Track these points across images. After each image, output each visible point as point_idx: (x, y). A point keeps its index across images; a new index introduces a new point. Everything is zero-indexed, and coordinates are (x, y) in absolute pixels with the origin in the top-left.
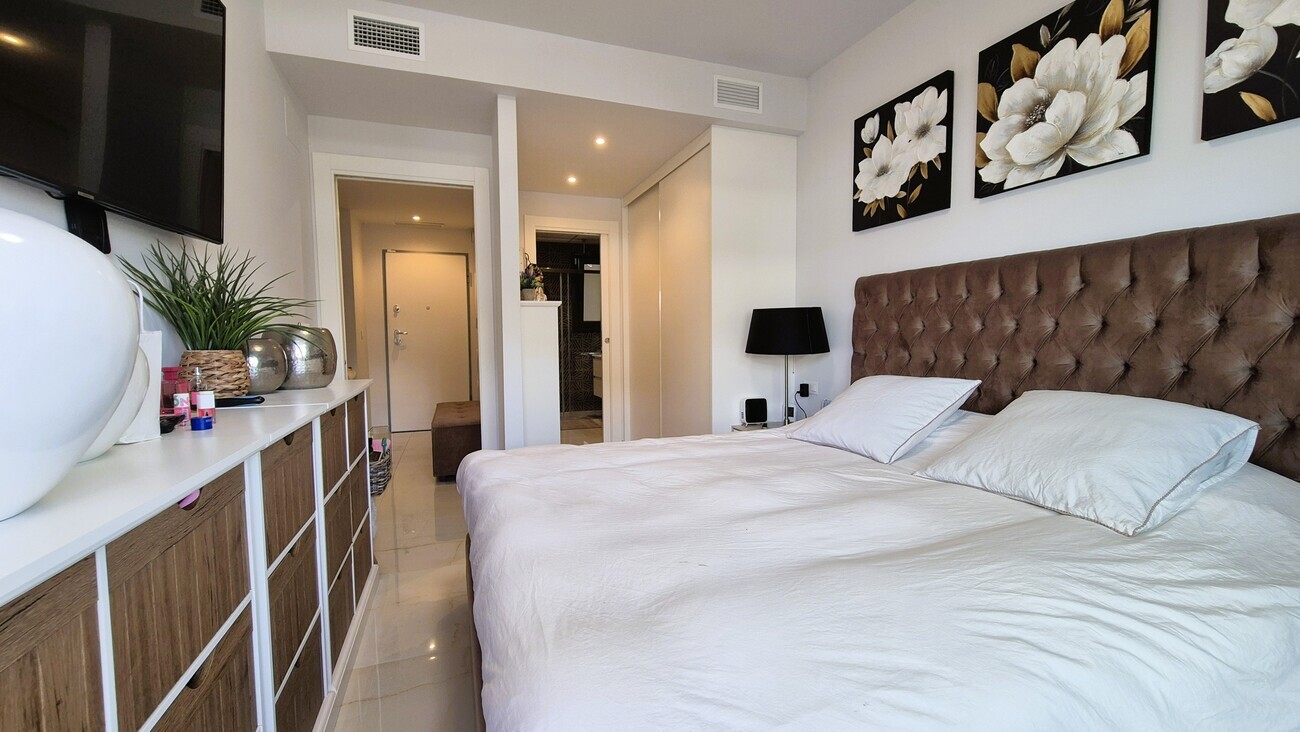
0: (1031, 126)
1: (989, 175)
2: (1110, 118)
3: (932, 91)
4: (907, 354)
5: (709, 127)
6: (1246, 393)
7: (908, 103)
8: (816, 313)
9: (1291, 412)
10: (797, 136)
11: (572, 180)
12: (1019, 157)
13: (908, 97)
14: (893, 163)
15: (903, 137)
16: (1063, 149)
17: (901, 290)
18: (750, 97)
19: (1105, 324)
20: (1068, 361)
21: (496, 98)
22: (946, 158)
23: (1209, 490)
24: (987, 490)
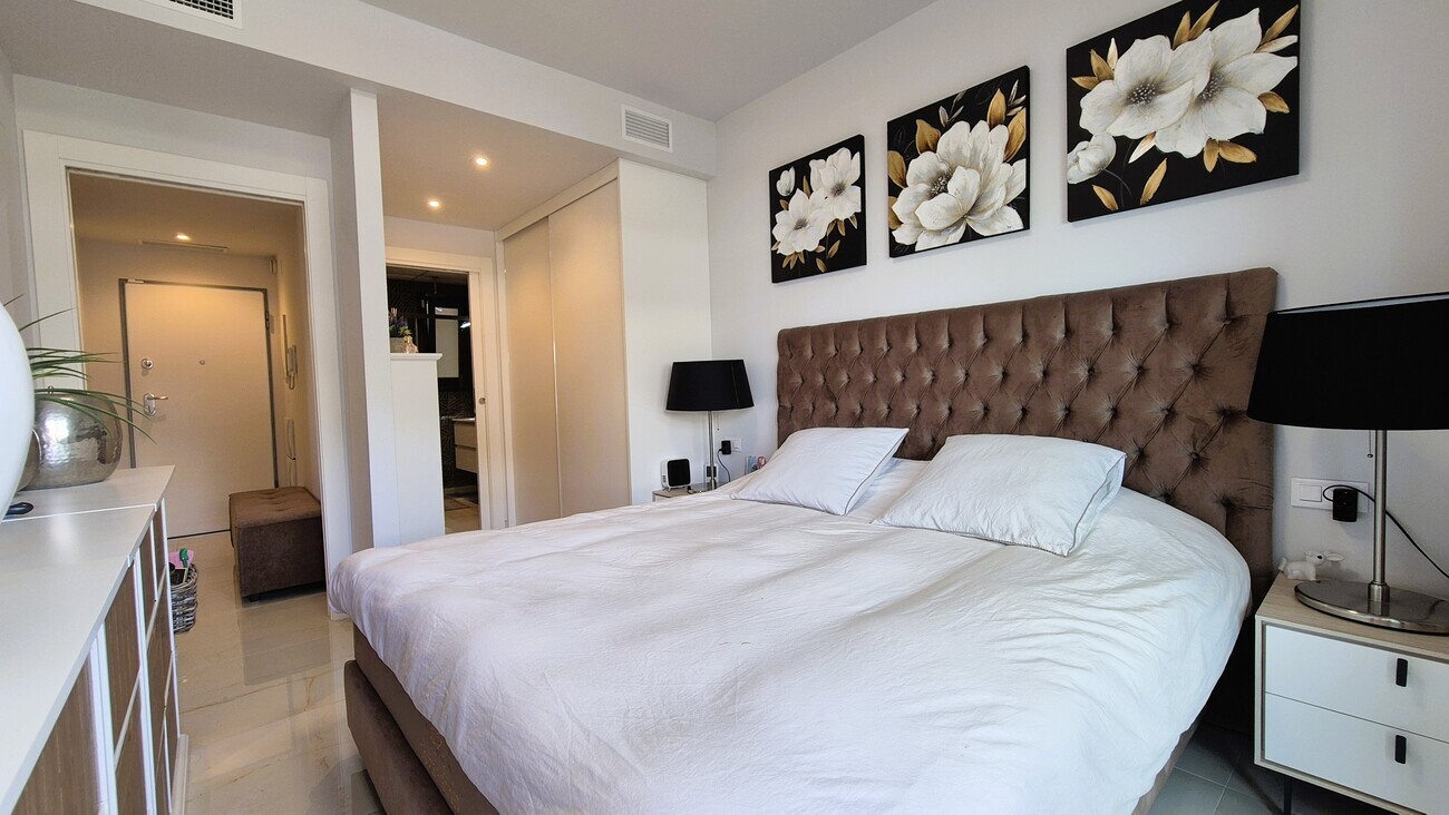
0: (936, 195)
1: (902, 237)
2: (999, 197)
3: (845, 152)
4: (834, 406)
5: (616, 160)
6: (1111, 429)
7: (822, 161)
8: (738, 367)
9: (1141, 442)
10: (707, 181)
11: (434, 204)
12: (927, 223)
13: (824, 154)
14: (810, 218)
15: (819, 193)
16: (963, 218)
17: (825, 342)
18: (659, 134)
19: (1005, 375)
20: (978, 407)
21: (349, 92)
22: (861, 217)
23: (1104, 510)
24: (941, 531)
